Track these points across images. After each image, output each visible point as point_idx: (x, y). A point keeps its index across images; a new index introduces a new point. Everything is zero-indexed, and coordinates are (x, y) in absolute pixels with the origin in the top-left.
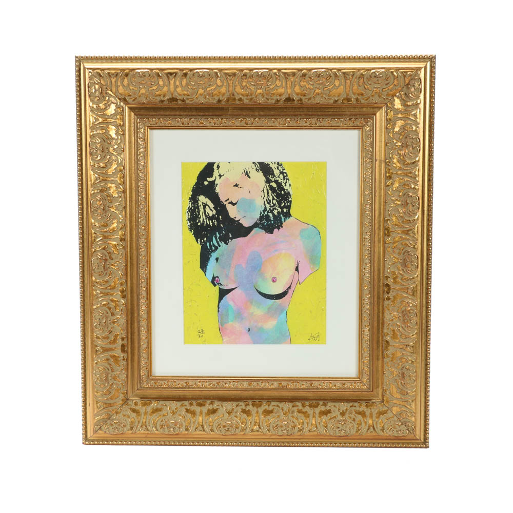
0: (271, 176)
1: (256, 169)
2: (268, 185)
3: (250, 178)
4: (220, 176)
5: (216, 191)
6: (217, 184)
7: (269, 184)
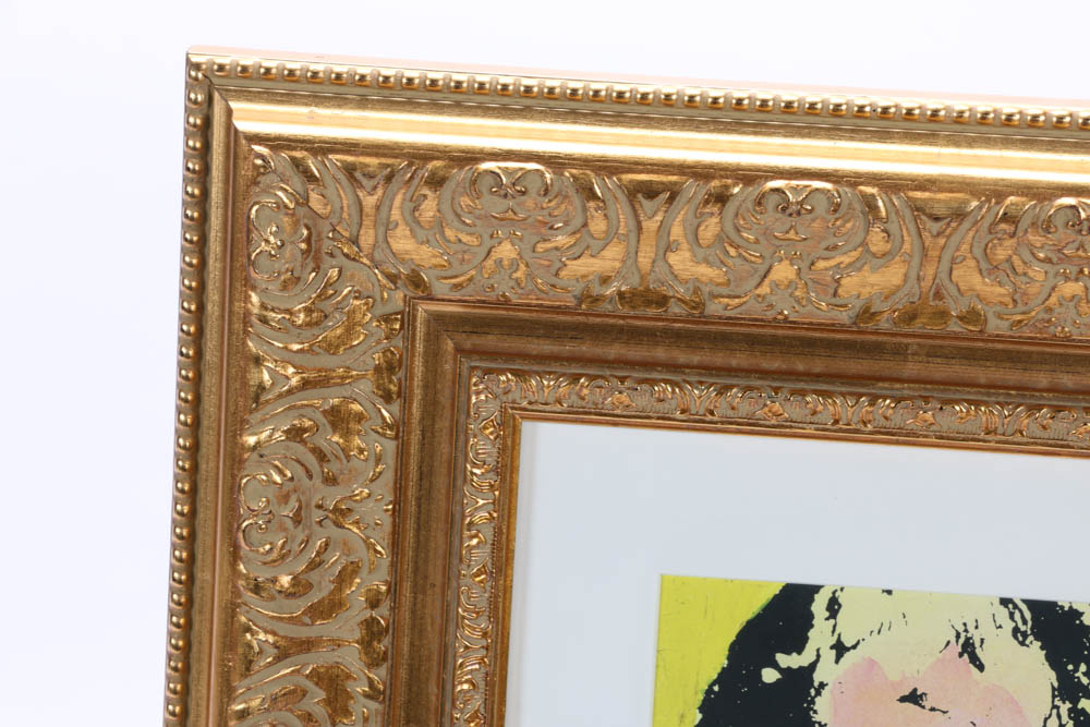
0: (1083, 668)
1: (1016, 631)
2: (1065, 707)
3: (981, 667)
4: (840, 649)
5: (816, 718)
6: (822, 685)
7: (1075, 701)
